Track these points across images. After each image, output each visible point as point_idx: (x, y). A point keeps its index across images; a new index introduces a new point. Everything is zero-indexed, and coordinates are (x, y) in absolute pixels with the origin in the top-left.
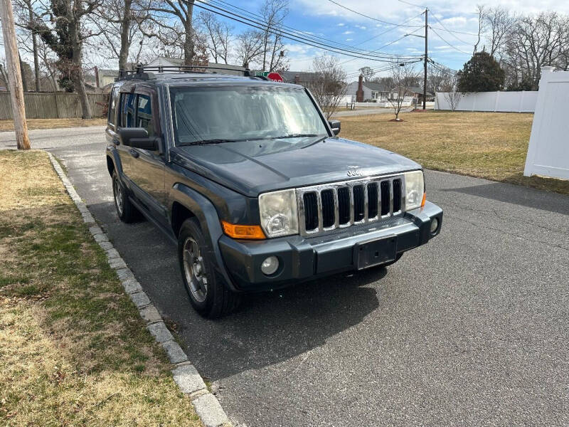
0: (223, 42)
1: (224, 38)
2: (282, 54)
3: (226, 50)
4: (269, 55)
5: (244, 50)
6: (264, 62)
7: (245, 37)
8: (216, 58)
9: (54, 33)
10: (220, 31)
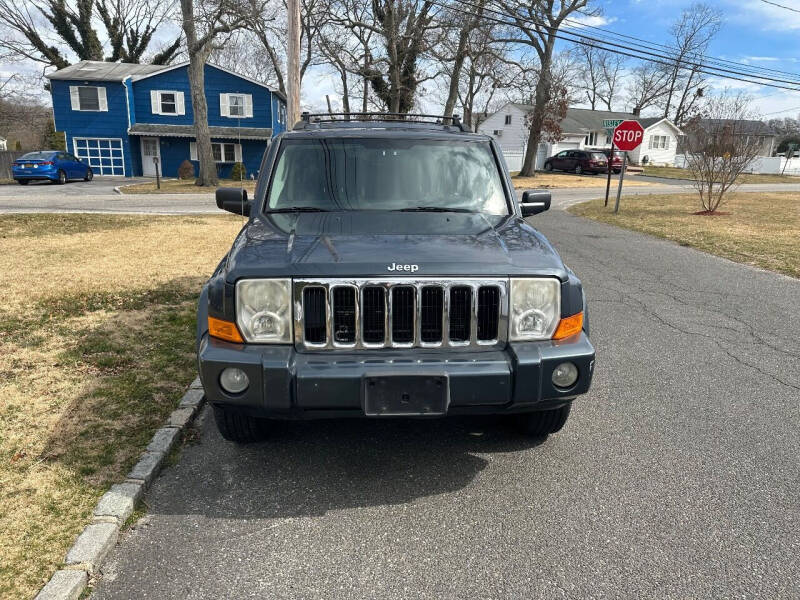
0: (608, 79)
1: (611, 73)
2: (700, 93)
3: (612, 90)
4: (679, 94)
5: (642, 89)
6: (668, 105)
7: (645, 71)
8: (593, 103)
9: (385, 79)
10: (606, 64)
